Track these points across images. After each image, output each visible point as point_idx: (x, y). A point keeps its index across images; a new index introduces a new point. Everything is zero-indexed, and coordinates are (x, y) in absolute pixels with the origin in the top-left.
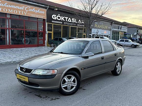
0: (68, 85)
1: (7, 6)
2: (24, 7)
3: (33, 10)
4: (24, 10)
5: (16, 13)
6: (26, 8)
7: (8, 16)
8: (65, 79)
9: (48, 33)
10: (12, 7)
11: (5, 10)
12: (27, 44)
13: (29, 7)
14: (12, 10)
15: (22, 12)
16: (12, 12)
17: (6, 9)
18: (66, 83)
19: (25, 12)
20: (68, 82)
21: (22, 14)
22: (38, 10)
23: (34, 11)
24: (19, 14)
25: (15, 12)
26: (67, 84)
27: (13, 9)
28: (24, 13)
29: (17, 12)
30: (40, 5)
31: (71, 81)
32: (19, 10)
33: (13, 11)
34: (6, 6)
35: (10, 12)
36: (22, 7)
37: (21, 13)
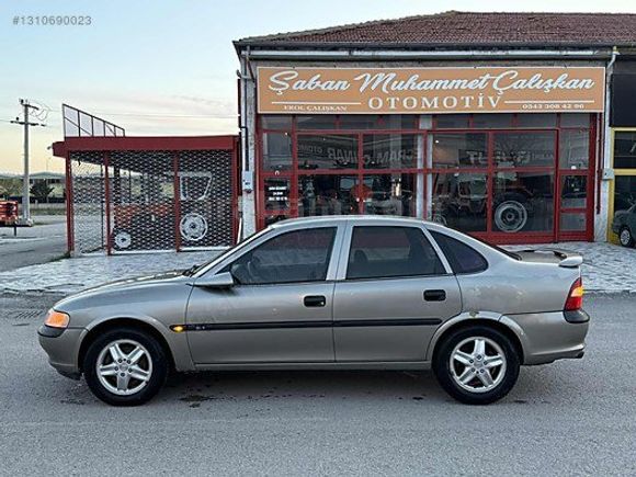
0: (120, 371)
1: (418, 87)
2: (488, 76)
3: (532, 81)
4: (489, 90)
5: (450, 106)
6: (497, 81)
7: (425, 125)
8: (112, 350)
9: (613, 177)
10: (437, 88)
11: (410, 103)
12: (516, 229)
13: (513, 71)
14: (436, 99)
15: (481, 99)
16: (436, 106)
17: (415, 100)
18: (114, 365)
19: (491, 98)
20: (120, 361)
21: (481, 108)
22: (559, 79)
23: (537, 86)
24: (467, 108)
25: (450, 102)
26: (116, 369)
27: (441, 93)
28: (486, 101)
29: (455, 104)
30: (570, 53)
31: (129, 362)
32: (468, 92)
33: (440, 103)
34: (412, 88)
35: (429, 106)
36: (480, 80)
37: (474, 103)
